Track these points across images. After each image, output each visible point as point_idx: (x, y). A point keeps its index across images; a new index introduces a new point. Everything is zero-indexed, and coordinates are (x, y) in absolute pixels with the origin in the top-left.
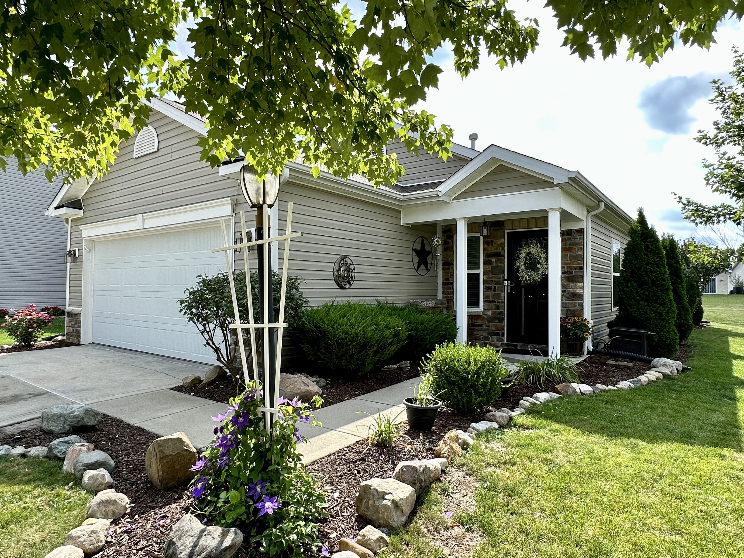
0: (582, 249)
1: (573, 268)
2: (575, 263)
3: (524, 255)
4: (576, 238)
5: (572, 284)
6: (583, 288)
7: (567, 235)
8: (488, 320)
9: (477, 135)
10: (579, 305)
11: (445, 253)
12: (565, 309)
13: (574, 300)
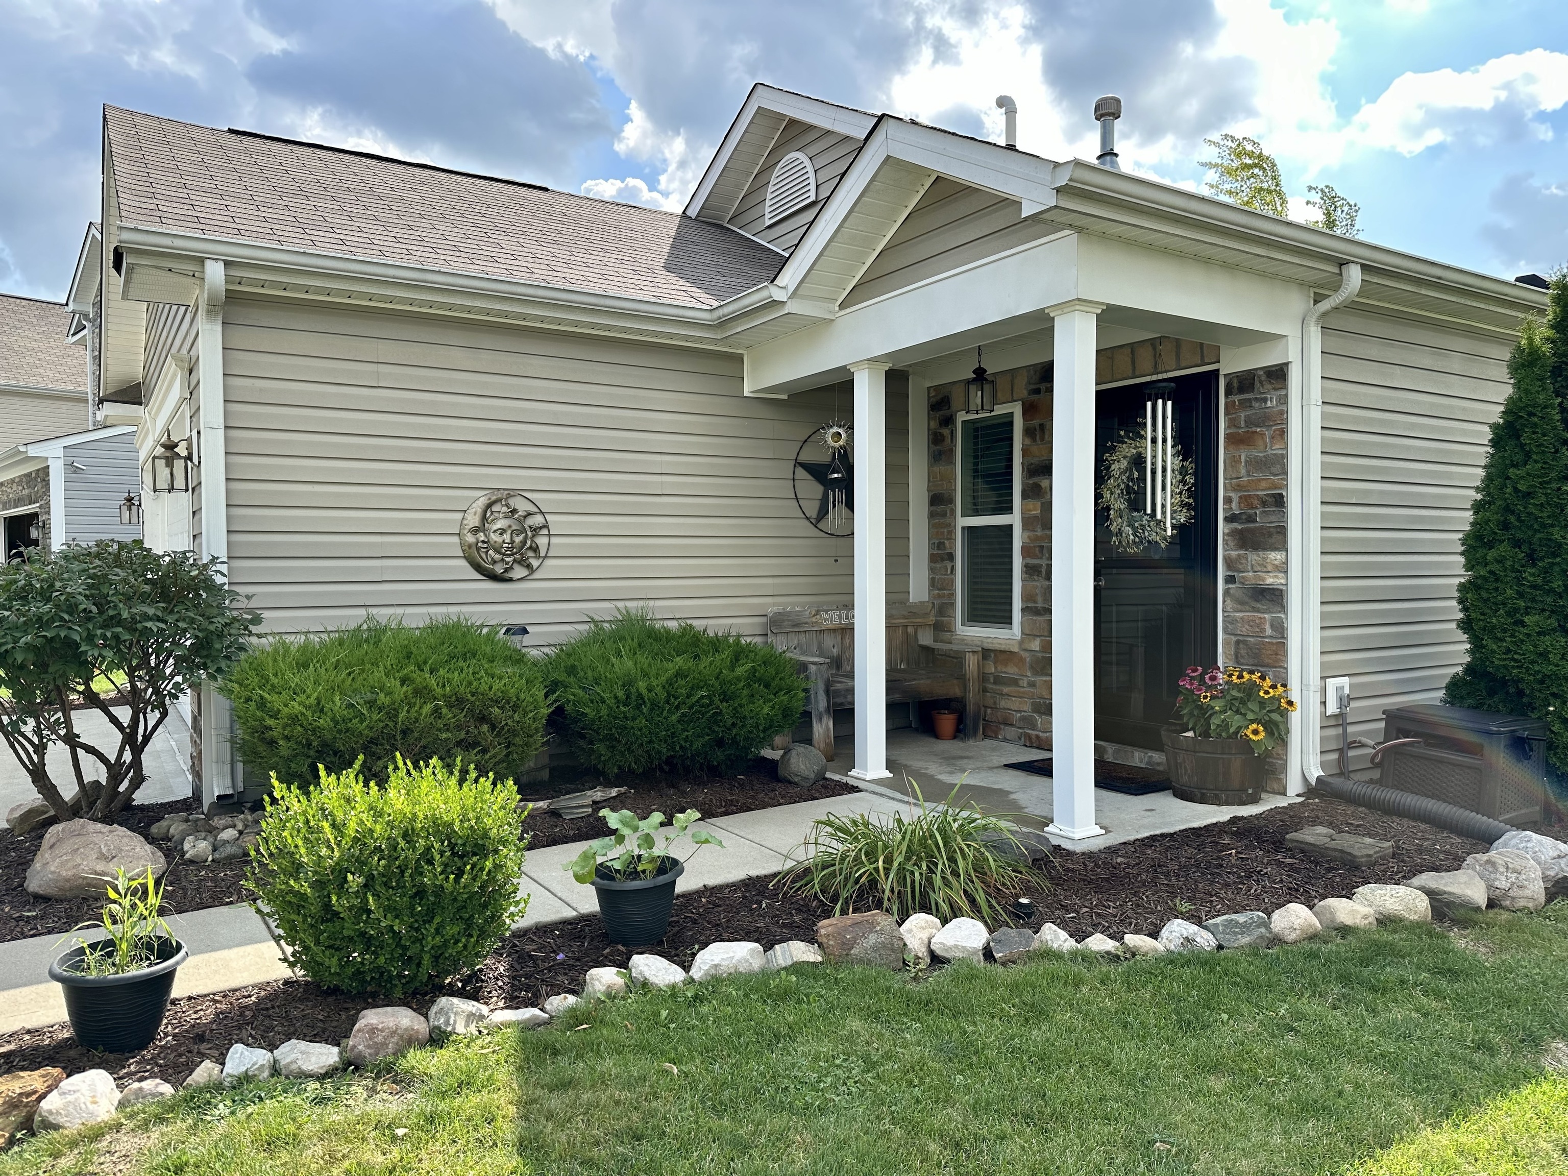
0: (1283, 434)
1: (1256, 502)
2: (1263, 484)
3: (1124, 464)
4: (1265, 400)
5: (1253, 557)
6: (1284, 569)
7: (1241, 390)
8: (1032, 667)
9: (1118, 101)
10: (1272, 626)
11: (936, 469)
12: (1234, 639)
13: (1259, 611)
